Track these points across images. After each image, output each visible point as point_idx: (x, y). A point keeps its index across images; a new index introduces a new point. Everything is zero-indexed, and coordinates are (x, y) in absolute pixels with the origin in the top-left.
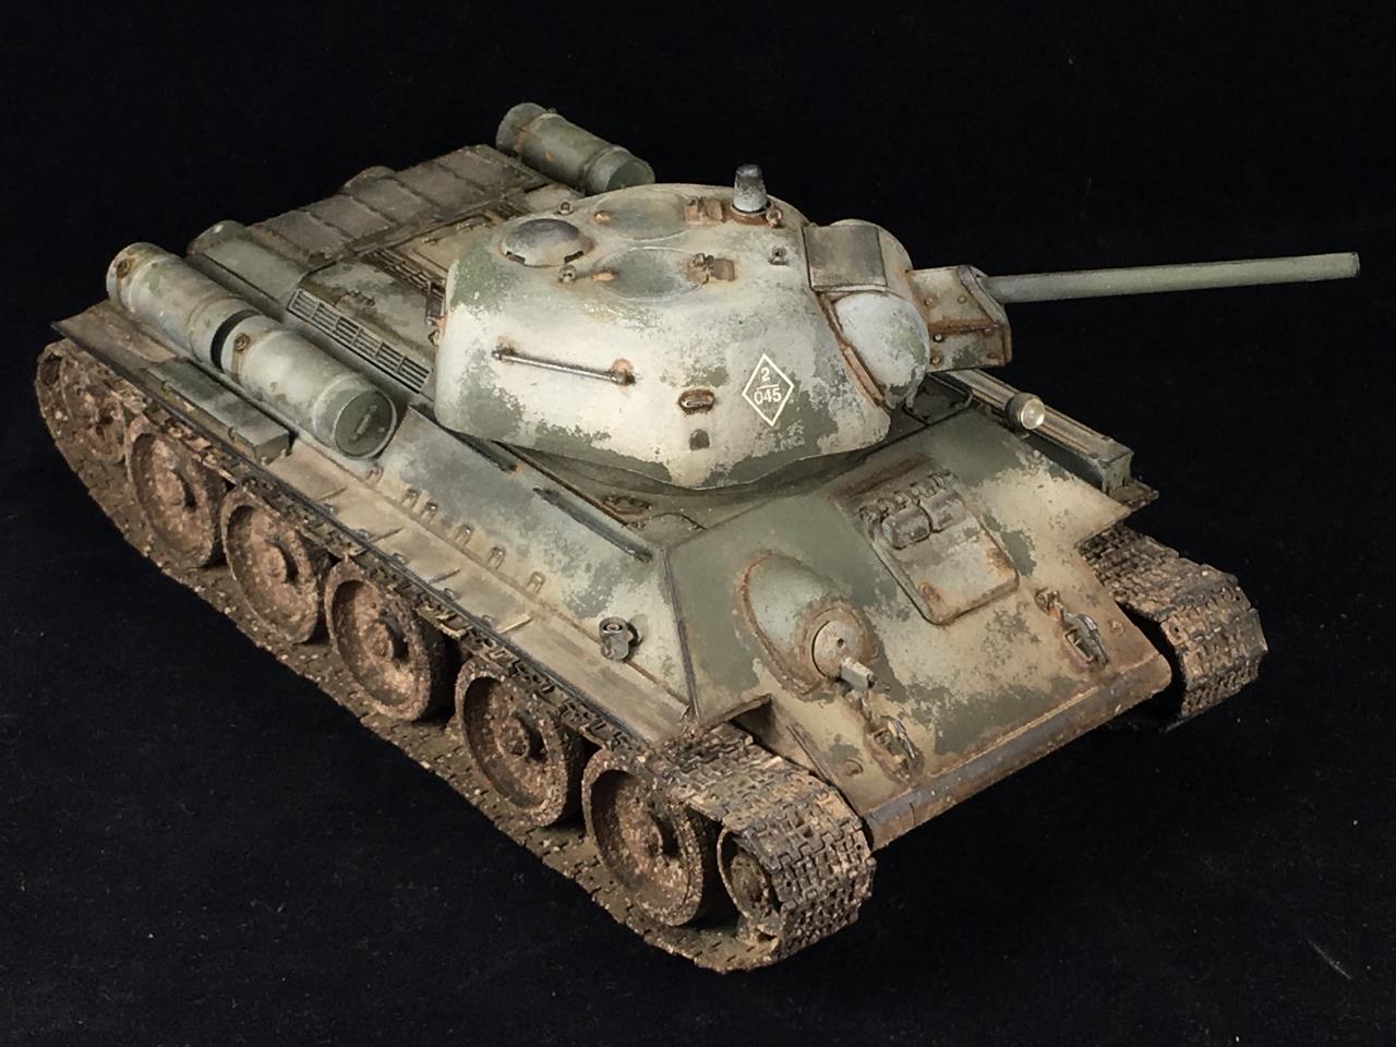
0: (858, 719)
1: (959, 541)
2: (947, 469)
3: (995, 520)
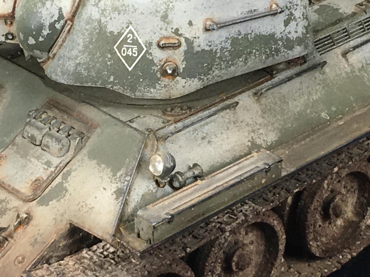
1: (40, 160)
2: (89, 138)
3: (69, 176)
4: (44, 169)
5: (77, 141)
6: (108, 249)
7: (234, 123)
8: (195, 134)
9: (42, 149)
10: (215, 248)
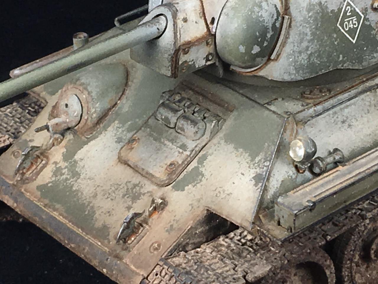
1: (175, 144)
2: (225, 120)
3: (205, 160)
4: (179, 152)
5: (213, 124)
6: (246, 236)
7: (375, 106)
8: (335, 118)
9: (176, 132)
10: (354, 236)
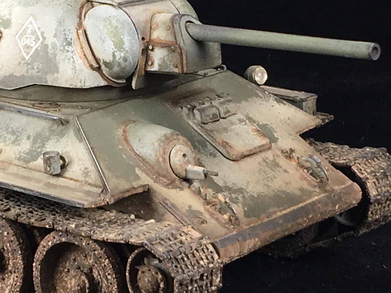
0: (199, 199)
1: (236, 123)
4: (244, 125)
9: (224, 118)
